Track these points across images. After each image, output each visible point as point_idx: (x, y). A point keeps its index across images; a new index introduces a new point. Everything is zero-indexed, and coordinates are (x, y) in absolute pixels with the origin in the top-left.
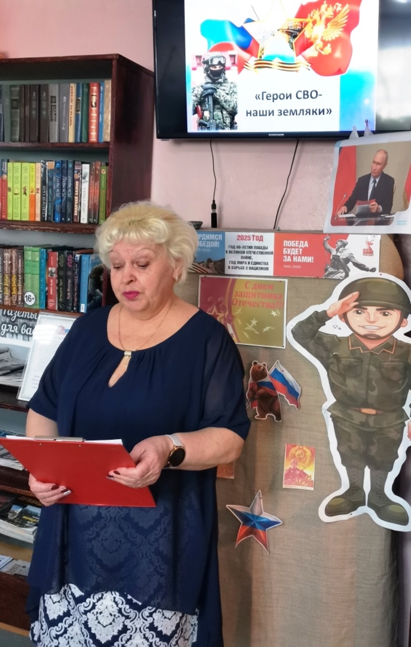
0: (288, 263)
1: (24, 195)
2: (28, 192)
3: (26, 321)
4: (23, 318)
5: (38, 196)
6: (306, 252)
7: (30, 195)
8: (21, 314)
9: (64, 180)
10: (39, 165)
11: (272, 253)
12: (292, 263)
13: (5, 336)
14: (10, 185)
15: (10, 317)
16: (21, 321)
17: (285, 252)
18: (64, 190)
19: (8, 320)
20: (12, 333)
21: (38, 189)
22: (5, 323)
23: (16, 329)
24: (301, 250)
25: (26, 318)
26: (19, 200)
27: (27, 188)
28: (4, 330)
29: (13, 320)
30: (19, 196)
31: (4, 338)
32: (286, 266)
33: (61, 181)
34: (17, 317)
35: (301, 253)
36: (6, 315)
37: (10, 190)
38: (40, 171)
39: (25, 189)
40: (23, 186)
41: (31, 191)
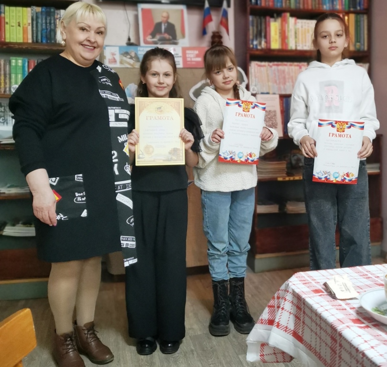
0: (189, 61)
1: (19, 27)
2: (21, 25)
5: (30, 28)
6: (197, 56)
7: (23, 27)
9: (48, 19)
10: (29, 9)
11: (181, 57)
12: (191, 61)
14: (7, 20)
17: (187, 56)
18: (48, 25)
21: (29, 24)
24: (195, 55)
26: (15, 30)
30: (15, 27)
32: (188, 63)
33: (46, 19)
35: (195, 56)
37: (7, 23)
38: (30, 12)
39: (19, 23)
40: (18, 21)
41: (24, 24)
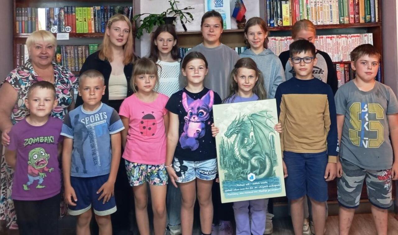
1: (85, 22)
2: (87, 20)
5: (93, 22)
7: (88, 22)
9: (106, 14)
10: (92, 8)
14: (77, 17)
18: (106, 18)
21: (92, 19)
26: (82, 24)
27: (86, 18)
30: (82, 22)
33: (104, 15)
37: (77, 19)
38: (93, 11)
39: (85, 19)
40: (84, 18)
41: (88, 19)
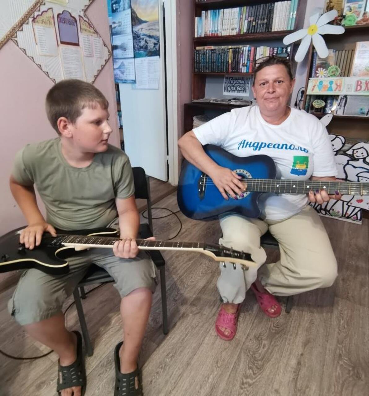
3: (238, 84)
4: (238, 83)
8: (237, 82)
13: (229, 92)
15: (232, 83)
16: (237, 85)
19: (231, 85)
20: (233, 90)
22: (230, 86)
23: (235, 88)
25: (239, 83)
28: (229, 89)
29: (233, 85)
31: (229, 93)
34: (235, 83)
36: (231, 83)
